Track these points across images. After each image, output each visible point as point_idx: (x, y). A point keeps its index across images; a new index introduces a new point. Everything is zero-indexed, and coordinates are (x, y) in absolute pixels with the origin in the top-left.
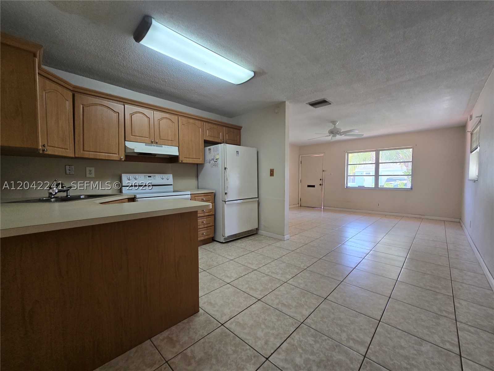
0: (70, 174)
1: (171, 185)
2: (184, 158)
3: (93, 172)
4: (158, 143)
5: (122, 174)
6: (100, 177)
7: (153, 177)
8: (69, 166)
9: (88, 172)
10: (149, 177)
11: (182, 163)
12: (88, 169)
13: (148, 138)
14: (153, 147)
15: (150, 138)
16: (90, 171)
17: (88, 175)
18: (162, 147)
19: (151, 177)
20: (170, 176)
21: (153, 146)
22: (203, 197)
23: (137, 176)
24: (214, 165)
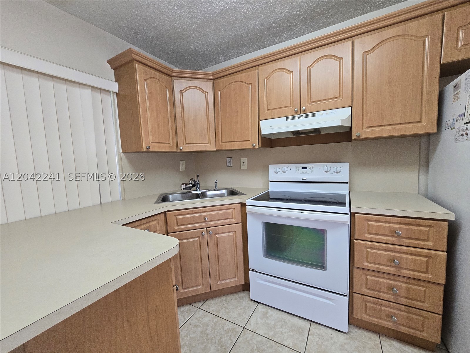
0: (229, 166)
1: (347, 183)
2: (367, 127)
3: (246, 163)
4: (307, 112)
5: (270, 166)
6: (252, 169)
7: (310, 168)
8: (229, 158)
9: (242, 163)
10: (303, 168)
11: (359, 139)
12: (242, 160)
13: (290, 106)
14: (298, 120)
15: (293, 106)
16: (244, 162)
17: (242, 167)
18: (315, 115)
19: (306, 168)
20: (345, 167)
21: (302, 117)
22: (397, 226)
23: (285, 167)
24: (463, 135)
